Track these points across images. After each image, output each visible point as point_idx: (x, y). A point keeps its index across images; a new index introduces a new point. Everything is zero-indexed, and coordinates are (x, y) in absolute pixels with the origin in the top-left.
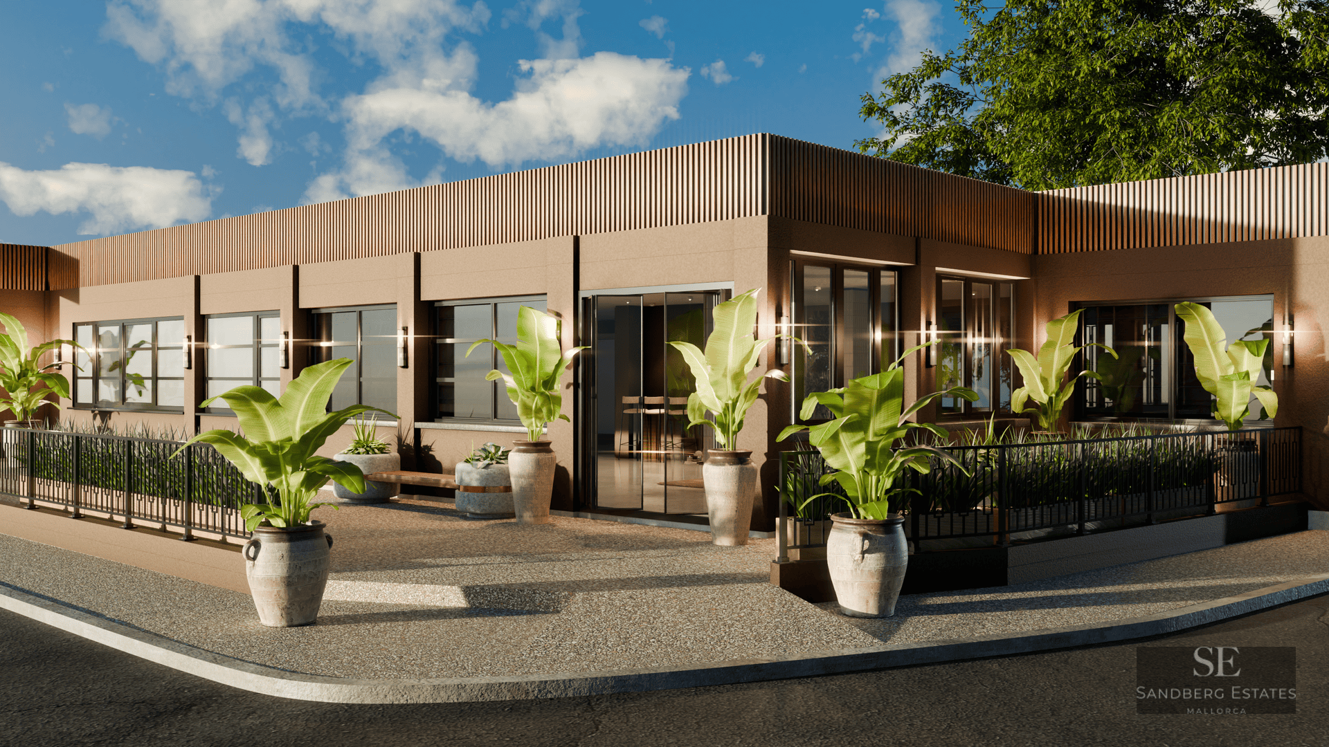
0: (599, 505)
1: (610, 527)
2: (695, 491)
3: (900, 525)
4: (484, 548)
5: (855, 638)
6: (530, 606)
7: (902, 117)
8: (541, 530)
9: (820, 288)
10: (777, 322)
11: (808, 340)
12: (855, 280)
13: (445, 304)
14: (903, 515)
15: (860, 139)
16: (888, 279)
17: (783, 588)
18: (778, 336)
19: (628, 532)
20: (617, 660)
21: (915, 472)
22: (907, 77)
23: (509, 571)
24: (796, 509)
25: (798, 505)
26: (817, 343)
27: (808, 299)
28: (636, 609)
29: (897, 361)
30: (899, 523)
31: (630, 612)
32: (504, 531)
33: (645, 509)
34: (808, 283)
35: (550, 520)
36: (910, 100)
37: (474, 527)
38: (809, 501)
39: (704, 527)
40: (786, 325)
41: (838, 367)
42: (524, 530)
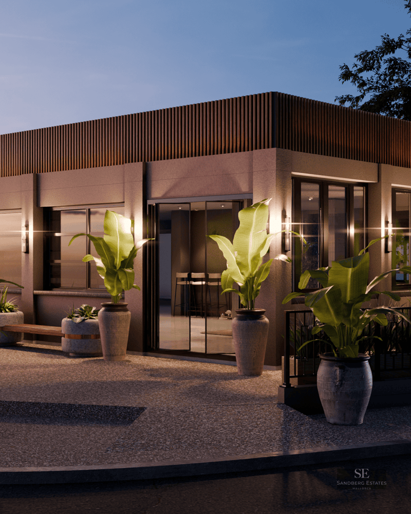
0: (160, 347)
1: (168, 363)
2: (226, 338)
3: (367, 361)
4: (81, 377)
5: (336, 439)
6: (113, 417)
7: (368, 80)
8: (120, 365)
9: (312, 198)
10: (282, 222)
11: (304, 234)
12: (336, 193)
13: (55, 209)
14: (369, 354)
15: (340, 96)
16: (359, 193)
17: (287, 405)
18: (283, 231)
19: (180, 366)
20: (173, 454)
21: (378, 325)
22: (372, 53)
23: (99, 393)
24: (296, 350)
25: (297, 348)
26: (310, 236)
27: (303, 206)
28: (186, 419)
29: (365, 249)
30: (366, 360)
31: (182, 421)
32: (95, 366)
33: (191, 351)
34: (303, 194)
35: (127, 358)
36: (374, 69)
37: (74, 362)
38: (304, 345)
39: (233, 363)
40: (289, 224)
41: (324, 252)
42: (109, 365)
